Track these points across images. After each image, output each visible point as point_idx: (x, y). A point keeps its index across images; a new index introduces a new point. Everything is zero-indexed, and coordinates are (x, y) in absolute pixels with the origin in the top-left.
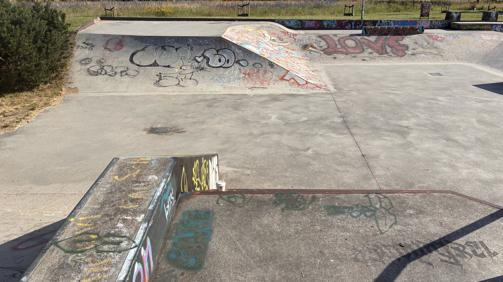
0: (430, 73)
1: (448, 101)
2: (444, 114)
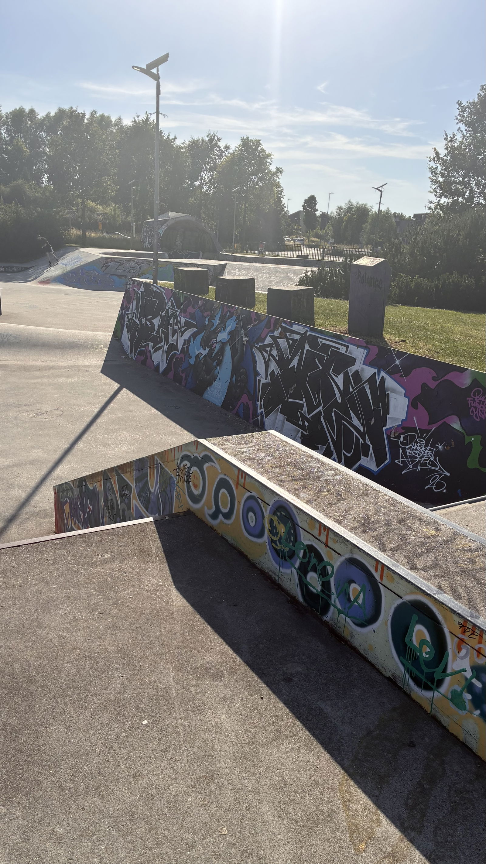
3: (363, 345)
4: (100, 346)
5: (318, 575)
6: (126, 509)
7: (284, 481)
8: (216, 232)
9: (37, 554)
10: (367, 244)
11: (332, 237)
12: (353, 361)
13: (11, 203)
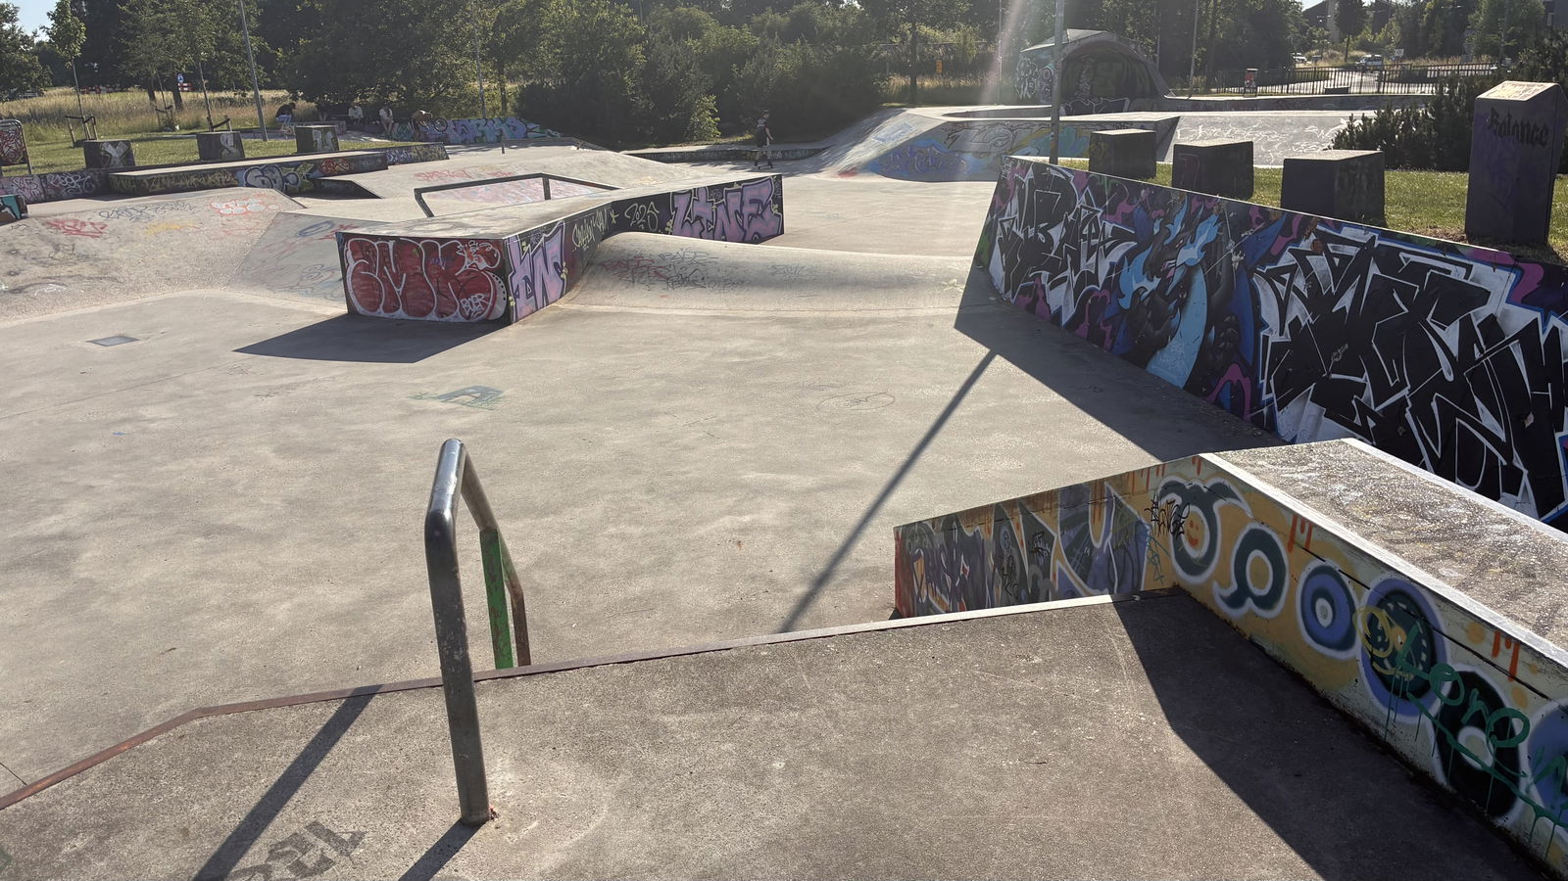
0: (94, 342)
1: (176, 415)
2: (176, 459)
3: (1507, 263)
4: (951, 282)
5: (1486, 734)
6: (1040, 575)
7: (1398, 542)
8: (1154, 59)
9: (914, 647)
10: (1478, 54)
11: (1398, 46)
12: (1482, 296)
13: (794, 42)
